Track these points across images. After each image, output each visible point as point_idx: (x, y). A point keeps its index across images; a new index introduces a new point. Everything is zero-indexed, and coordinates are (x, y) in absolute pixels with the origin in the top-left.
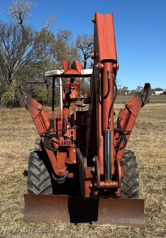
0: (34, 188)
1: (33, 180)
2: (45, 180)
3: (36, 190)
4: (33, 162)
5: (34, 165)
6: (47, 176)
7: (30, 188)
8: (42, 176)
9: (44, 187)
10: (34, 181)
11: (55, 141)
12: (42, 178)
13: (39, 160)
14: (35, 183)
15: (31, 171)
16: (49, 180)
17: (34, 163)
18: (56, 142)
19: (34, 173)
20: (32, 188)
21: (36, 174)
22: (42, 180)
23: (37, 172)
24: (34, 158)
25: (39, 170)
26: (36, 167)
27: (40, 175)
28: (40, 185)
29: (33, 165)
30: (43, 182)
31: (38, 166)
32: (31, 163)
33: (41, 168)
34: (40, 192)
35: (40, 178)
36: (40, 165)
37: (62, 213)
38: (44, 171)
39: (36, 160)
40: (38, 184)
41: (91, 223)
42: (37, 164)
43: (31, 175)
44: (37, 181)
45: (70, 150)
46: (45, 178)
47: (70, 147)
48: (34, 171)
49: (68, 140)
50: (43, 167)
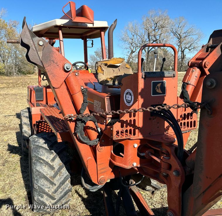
0: (45, 197)
1: (43, 186)
2: (63, 183)
3: (49, 199)
4: (40, 156)
5: (43, 160)
6: (65, 176)
7: (39, 197)
8: (58, 177)
9: (61, 193)
10: (46, 186)
11: (92, 127)
12: (57, 181)
13: (50, 152)
14: (47, 190)
15: (40, 172)
16: (67, 182)
17: (42, 157)
18: (93, 129)
19: (45, 174)
20: (42, 197)
21: (47, 176)
22: (58, 184)
23: (49, 173)
24: (41, 149)
25: (52, 168)
26: (47, 163)
27: (53, 177)
28: (56, 191)
29: (41, 161)
30: (59, 187)
31: (50, 162)
32: (37, 159)
34: (55, 201)
36: (53, 160)
39: (44, 151)
40: (53, 190)
42: (47, 158)
43: (39, 179)
44: (51, 186)
45: (127, 144)
46: (62, 179)
47: (129, 139)
48: (45, 170)
49: (129, 128)
50: (58, 162)
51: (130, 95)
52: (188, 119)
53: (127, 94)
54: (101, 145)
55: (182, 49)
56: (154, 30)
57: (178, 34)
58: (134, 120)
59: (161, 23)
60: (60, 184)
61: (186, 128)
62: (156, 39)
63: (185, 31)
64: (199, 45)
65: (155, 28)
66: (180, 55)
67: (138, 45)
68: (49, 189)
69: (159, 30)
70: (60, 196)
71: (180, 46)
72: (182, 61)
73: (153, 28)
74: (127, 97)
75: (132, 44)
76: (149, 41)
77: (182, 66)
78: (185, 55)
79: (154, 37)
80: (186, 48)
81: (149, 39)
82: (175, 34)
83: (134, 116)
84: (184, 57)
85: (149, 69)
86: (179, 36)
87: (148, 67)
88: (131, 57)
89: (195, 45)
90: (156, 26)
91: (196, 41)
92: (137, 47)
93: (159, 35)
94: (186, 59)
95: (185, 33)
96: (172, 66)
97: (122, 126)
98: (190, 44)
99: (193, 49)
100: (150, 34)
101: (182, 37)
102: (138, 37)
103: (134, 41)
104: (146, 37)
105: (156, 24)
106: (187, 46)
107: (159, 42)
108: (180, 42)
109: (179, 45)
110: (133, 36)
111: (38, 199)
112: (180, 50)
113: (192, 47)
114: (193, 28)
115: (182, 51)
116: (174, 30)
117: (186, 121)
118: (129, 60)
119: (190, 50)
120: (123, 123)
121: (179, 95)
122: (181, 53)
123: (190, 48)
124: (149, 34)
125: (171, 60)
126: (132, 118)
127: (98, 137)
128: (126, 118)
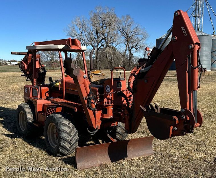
0: (67, 143)
1: (66, 137)
2: (75, 135)
5: (64, 124)
6: (76, 131)
7: (63, 143)
8: (72, 132)
9: (74, 140)
11: (93, 102)
12: (72, 134)
13: (66, 120)
15: (63, 130)
16: (77, 135)
17: (63, 122)
20: (65, 143)
21: (67, 131)
22: (73, 135)
25: (69, 127)
26: (66, 125)
27: (71, 132)
28: (72, 139)
30: (73, 137)
31: (68, 125)
32: (61, 123)
33: (70, 126)
34: (71, 145)
35: (71, 134)
37: (104, 157)
38: (73, 128)
39: (63, 120)
40: (70, 139)
41: (124, 159)
42: (66, 123)
43: (63, 133)
44: (69, 137)
45: (109, 108)
46: (75, 133)
47: (109, 106)
48: (66, 129)
49: (109, 101)
50: (71, 125)
51: (109, 87)
52: (131, 97)
53: (107, 87)
54: (97, 110)
55: (129, 48)
56: (103, 28)
57: (125, 33)
58: (111, 98)
59: (109, 20)
60: (74, 135)
61: (130, 101)
62: (104, 36)
63: (132, 30)
64: (144, 45)
65: (103, 25)
66: (128, 54)
67: (87, 42)
68: (68, 138)
69: (107, 27)
70: (73, 142)
71: (127, 45)
72: (130, 59)
73: (101, 25)
74: (107, 88)
75: (80, 41)
76: (98, 38)
77: (130, 65)
78: (133, 54)
79: (103, 35)
80: (134, 47)
81: (97, 36)
82: (122, 32)
83: (111, 96)
84: (131, 56)
85: (99, 67)
86: (126, 35)
87: (97, 65)
88: (80, 55)
89: (140, 44)
90: (104, 24)
91: (141, 41)
92: (86, 44)
93: (107, 33)
94: (133, 58)
95: (131, 32)
96: (121, 65)
97: (107, 100)
98: (137, 43)
99: (139, 48)
100: (99, 31)
101: (129, 36)
102: (87, 34)
103: (82, 38)
104: (94, 34)
105: (104, 21)
106: (134, 45)
107: (108, 40)
108: (127, 41)
109: (126, 43)
110: (81, 32)
111: (63, 144)
112: (128, 49)
113: (139, 47)
114: (138, 27)
115: (129, 50)
116: (121, 28)
117: (130, 98)
118: (79, 58)
119: (136, 49)
120: (107, 98)
121: (127, 88)
122: (129, 52)
123: (137, 47)
124: (97, 31)
125: (120, 59)
126: (111, 97)
127: (95, 107)
128: (108, 97)
